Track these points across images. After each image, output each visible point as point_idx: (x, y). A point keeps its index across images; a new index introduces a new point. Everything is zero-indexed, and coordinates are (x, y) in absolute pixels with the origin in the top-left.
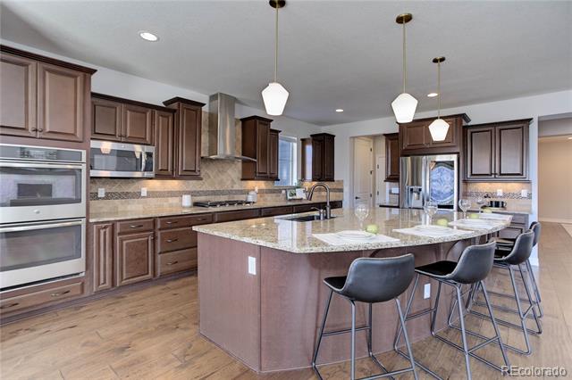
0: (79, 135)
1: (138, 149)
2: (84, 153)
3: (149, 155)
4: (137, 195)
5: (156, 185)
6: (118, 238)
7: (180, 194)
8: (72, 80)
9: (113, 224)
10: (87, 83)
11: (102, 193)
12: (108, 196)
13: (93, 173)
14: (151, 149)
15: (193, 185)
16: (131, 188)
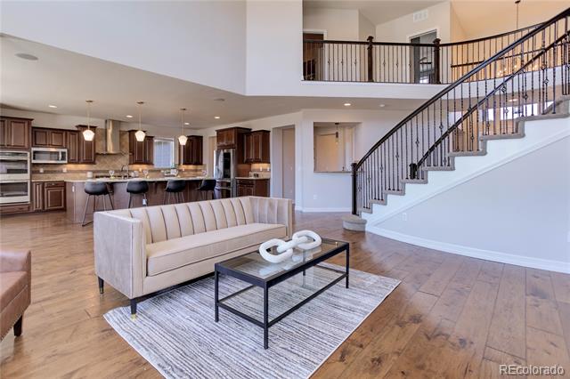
0: (26, 145)
1: (60, 150)
2: (29, 153)
3: (63, 153)
4: (62, 172)
5: (72, 167)
6: (46, 189)
7: (86, 171)
8: (22, 124)
9: (43, 183)
10: (29, 124)
11: (42, 171)
12: (45, 172)
13: (33, 161)
14: (66, 150)
15: (93, 167)
16: (57, 169)
